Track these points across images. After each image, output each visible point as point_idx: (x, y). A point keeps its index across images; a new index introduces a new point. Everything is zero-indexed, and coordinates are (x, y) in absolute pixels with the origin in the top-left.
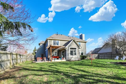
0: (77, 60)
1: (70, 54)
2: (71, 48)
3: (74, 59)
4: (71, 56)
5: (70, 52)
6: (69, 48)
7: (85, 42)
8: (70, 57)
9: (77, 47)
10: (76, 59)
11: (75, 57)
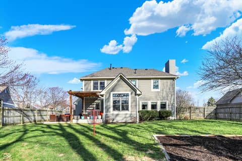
0: (130, 121)
1: (112, 109)
2: (115, 95)
3: (121, 118)
4: (116, 112)
5: (112, 104)
6: (110, 94)
7: (173, 79)
8: (113, 114)
9: (130, 93)
10: (129, 118)
11: (126, 114)
